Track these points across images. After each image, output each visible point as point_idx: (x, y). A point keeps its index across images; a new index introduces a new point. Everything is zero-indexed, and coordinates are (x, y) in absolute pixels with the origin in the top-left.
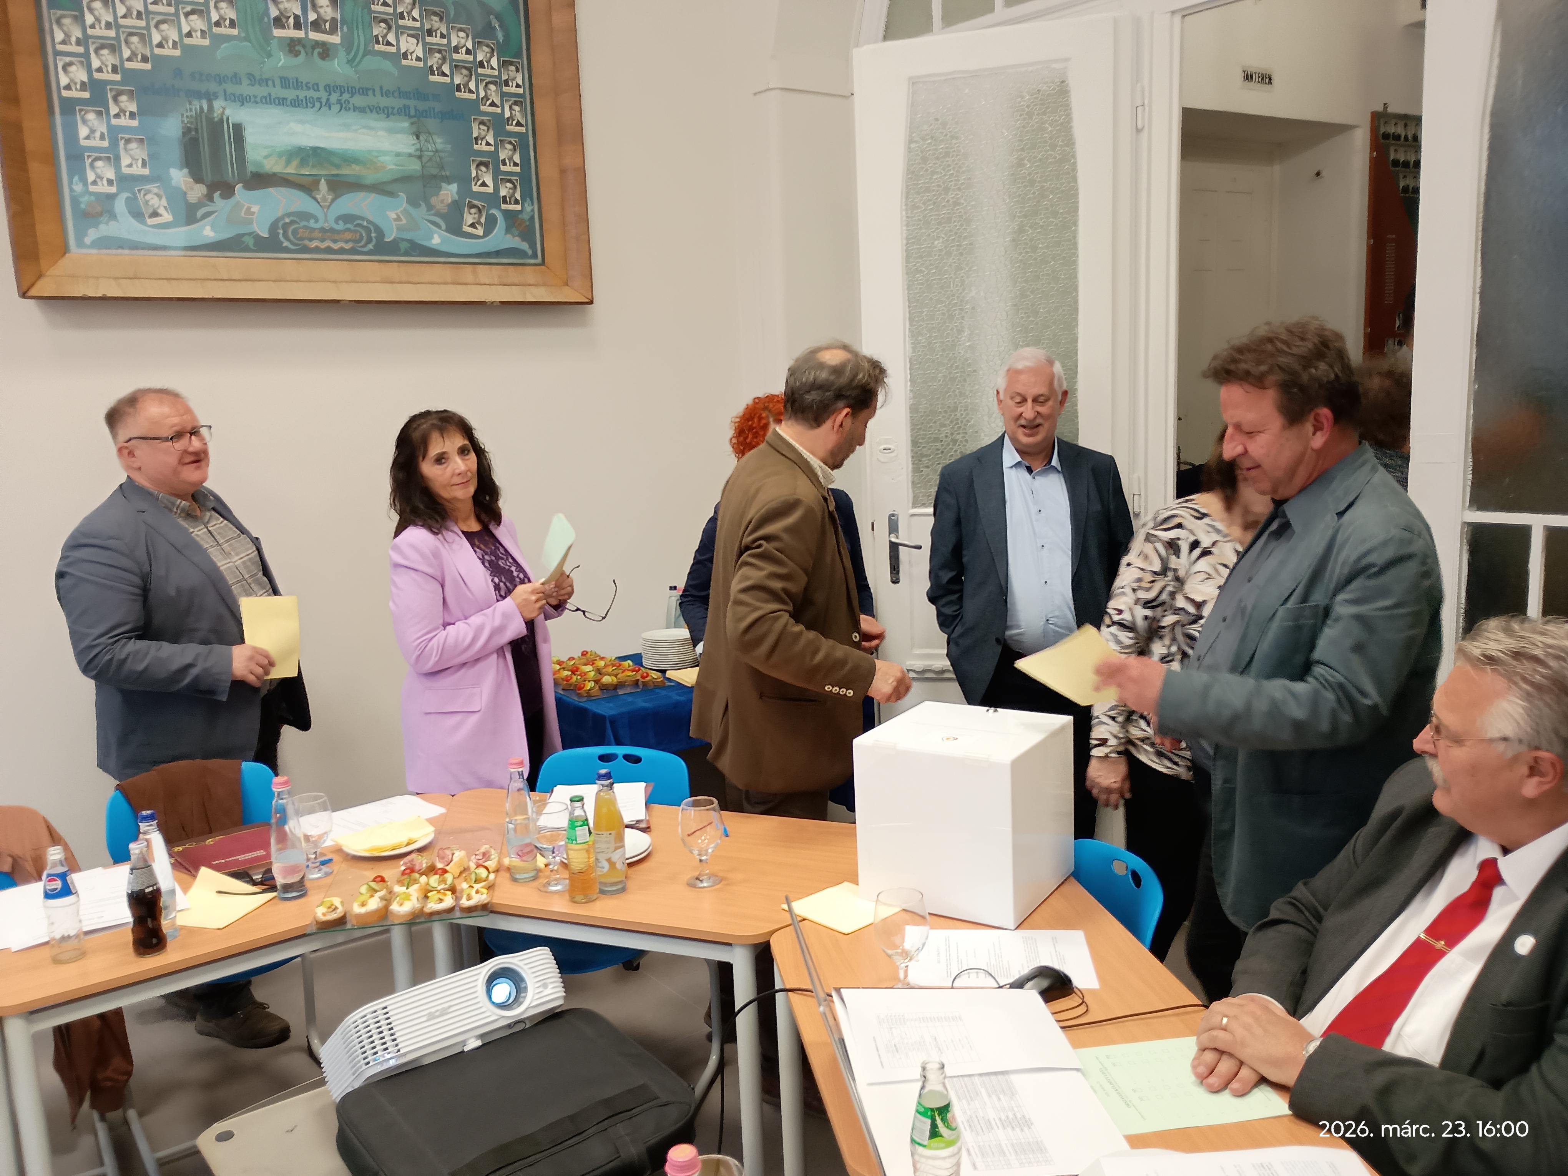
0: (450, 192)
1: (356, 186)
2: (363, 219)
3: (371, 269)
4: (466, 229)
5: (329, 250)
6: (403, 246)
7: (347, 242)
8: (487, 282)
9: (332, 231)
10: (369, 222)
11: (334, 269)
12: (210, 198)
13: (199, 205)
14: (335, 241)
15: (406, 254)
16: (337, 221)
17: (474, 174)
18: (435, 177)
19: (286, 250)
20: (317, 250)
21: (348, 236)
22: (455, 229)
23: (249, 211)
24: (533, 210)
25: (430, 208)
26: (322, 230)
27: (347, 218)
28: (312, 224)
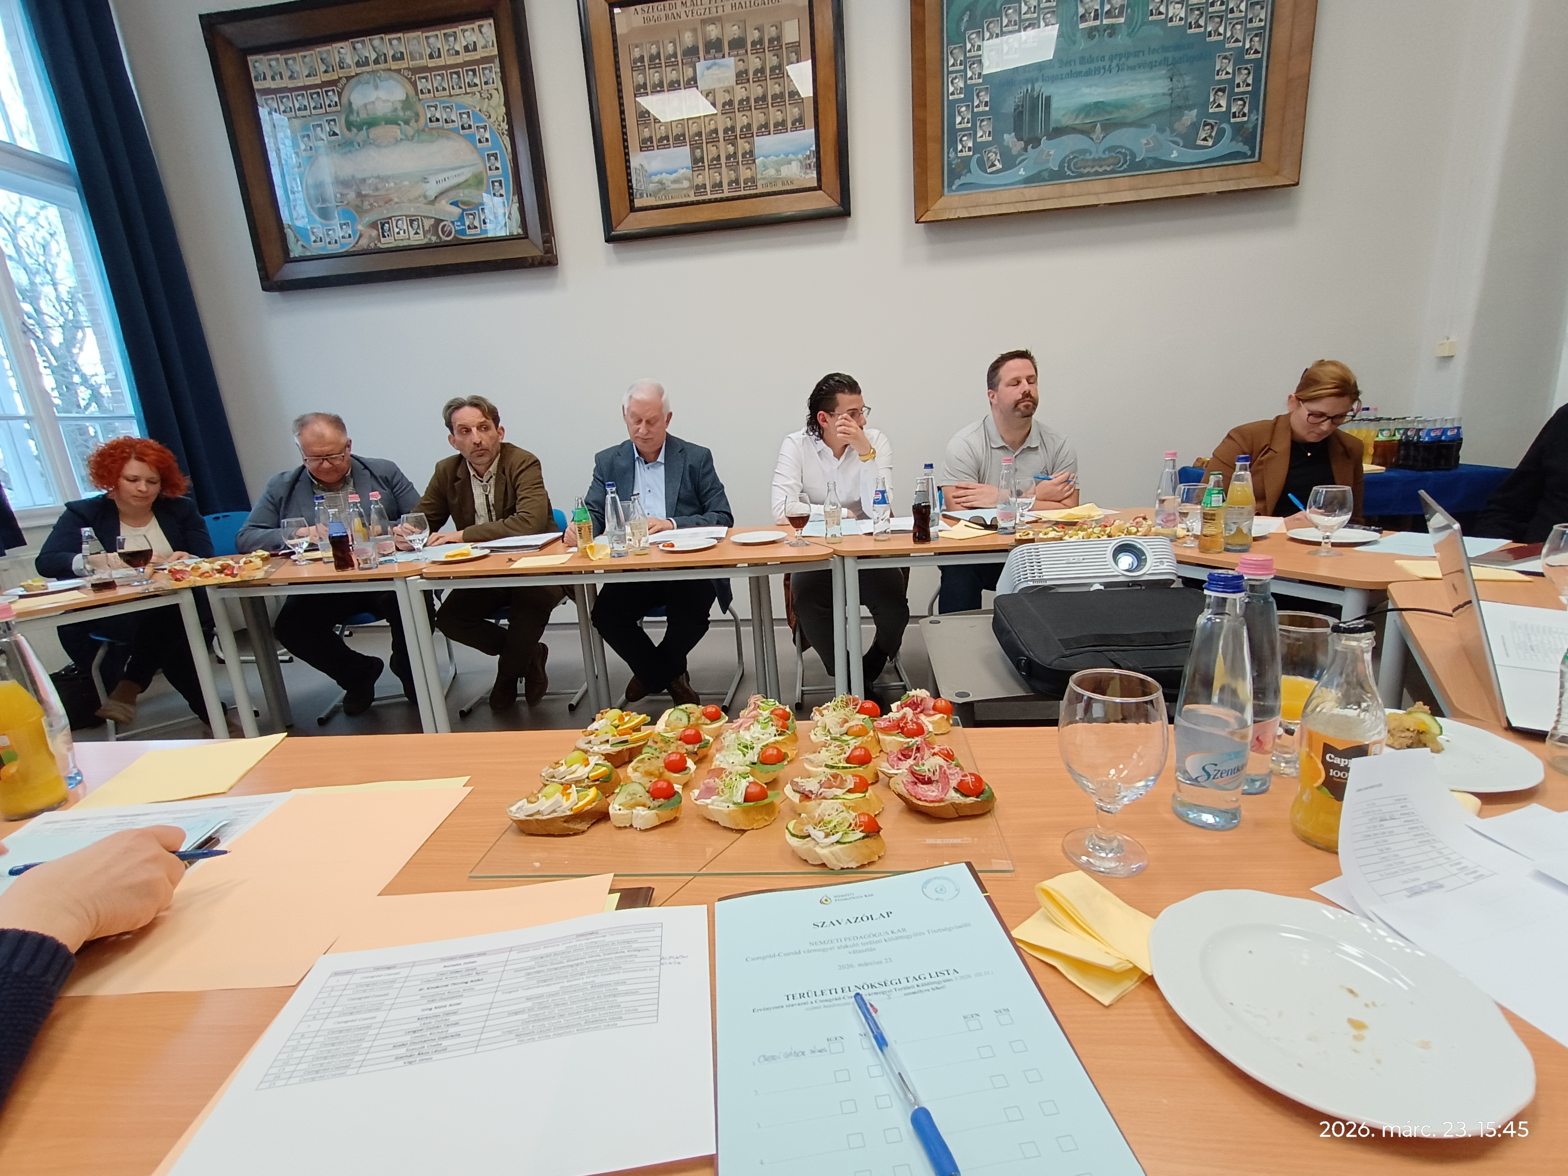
0: (1191, 116)
1: (1121, 124)
2: (1122, 147)
3: (1124, 182)
4: (1200, 142)
5: (1097, 173)
6: (1149, 163)
7: (1109, 166)
8: (1209, 180)
9: (1100, 159)
10: (1127, 149)
11: (1098, 186)
12: (1025, 149)
13: (1020, 155)
14: (1101, 167)
15: (1151, 168)
16: (1104, 152)
17: (1212, 100)
18: (1180, 107)
19: (1069, 177)
20: (1089, 174)
21: (1111, 161)
22: (1190, 142)
23: (1048, 155)
24: (1257, 119)
25: (1173, 131)
26: (1094, 160)
27: (1111, 149)
28: (1088, 156)
